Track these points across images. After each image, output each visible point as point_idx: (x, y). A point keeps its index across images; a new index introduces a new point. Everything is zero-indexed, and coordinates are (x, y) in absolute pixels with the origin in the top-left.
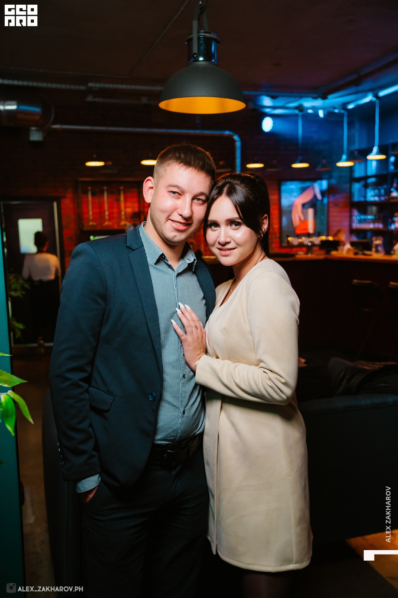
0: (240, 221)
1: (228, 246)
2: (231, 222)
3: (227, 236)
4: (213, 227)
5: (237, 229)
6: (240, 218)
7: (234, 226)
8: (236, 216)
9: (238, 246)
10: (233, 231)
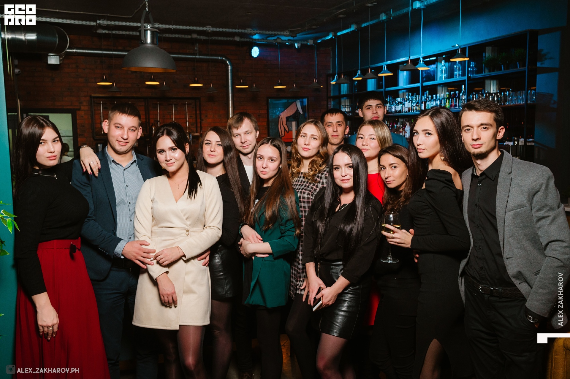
0: (176, 147)
1: (171, 162)
2: (172, 149)
3: (170, 156)
4: (161, 153)
5: (175, 152)
6: (176, 146)
7: (173, 150)
8: (174, 145)
9: (176, 161)
10: (173, 153)
